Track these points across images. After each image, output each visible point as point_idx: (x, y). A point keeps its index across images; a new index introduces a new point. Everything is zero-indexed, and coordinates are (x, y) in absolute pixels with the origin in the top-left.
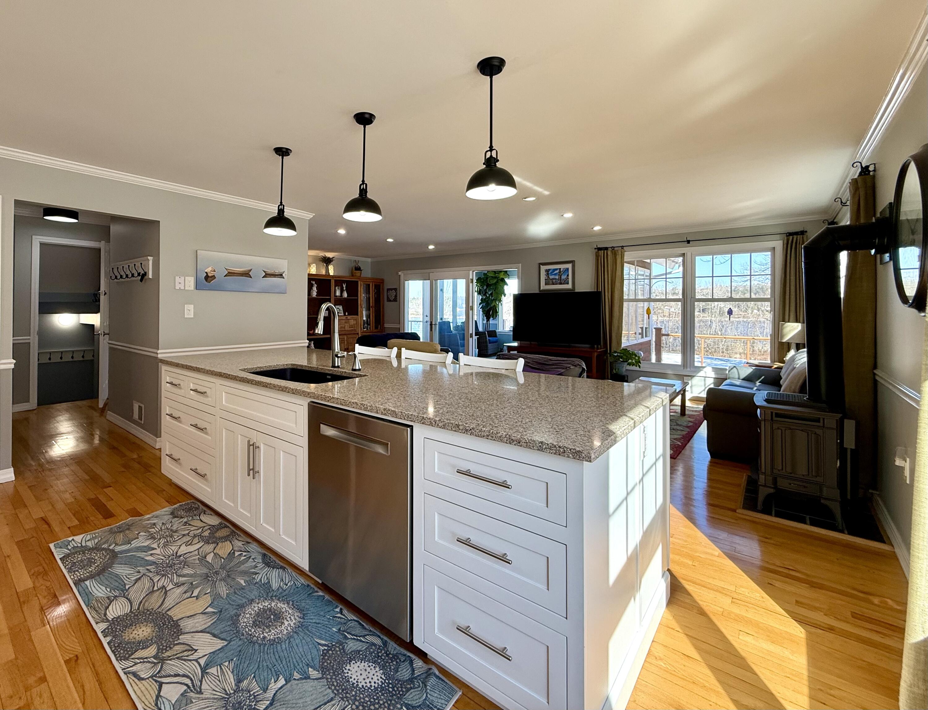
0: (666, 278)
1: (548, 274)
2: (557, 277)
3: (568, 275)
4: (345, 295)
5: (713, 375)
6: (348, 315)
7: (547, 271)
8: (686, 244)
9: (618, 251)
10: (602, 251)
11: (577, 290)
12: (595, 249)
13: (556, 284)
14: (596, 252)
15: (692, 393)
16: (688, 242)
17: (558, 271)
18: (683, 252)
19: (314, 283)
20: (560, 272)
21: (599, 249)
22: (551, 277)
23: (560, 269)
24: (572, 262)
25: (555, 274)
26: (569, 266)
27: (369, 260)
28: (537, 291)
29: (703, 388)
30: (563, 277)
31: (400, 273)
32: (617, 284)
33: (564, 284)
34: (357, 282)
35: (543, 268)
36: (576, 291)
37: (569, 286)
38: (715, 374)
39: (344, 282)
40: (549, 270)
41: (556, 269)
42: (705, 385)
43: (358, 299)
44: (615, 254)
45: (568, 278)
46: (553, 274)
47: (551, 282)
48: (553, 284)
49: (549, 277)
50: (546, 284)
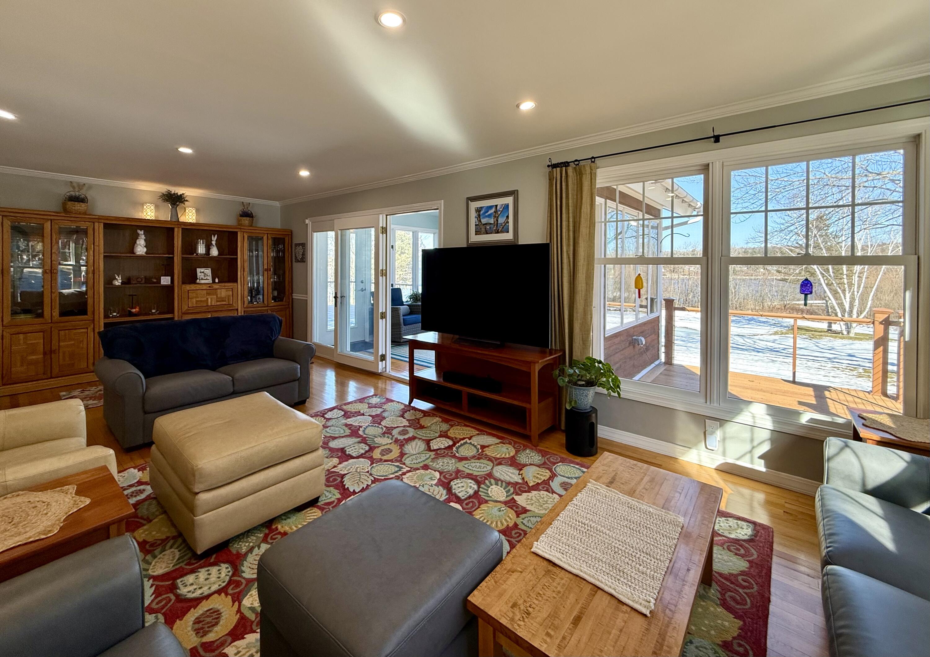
0: (672, 218)
1: (479, 216)
2: (492, 221)
3: (508, 217)
4: (214, 252)
5: (768, 423)
6: (219, 282)
7: (478, 210)
8: (710, 143)
9: (584, 166)
10: (558, 169)
11: (522, 242)
12: (548, 166)
13: (491, 233)
14: (550, 172)
15: (724, 454)
16: (717, 139)
17: (493, 210)
18: (706, 162)
19: (142, 232)
20: (496, 212)
21: (554, 166)
22: (484, 221)
23: (496, 206)
24: (513, 193)
25: (489, 216)
26: (509, 200)
27: (277, 204)
28: (465, 246)
29: (748, 447)
30: (501, 220)
31: (307, 221)
32: (584, 230)
33: (502, 232)
34: (237, 233)
35: (474, 205)
36: (520, 243)
37: (508, 236)
38: (774, 422)
39: (214, 232)
40: (481, 208)
41: (491, 207)
42: (752, 440)
43: (237, 258)
44: (580, 174)
45: (508, 222)
46: (486, 216)
47: (483, 229)
48: (487, 233)
49: (480, 221)
50: (477, 233)
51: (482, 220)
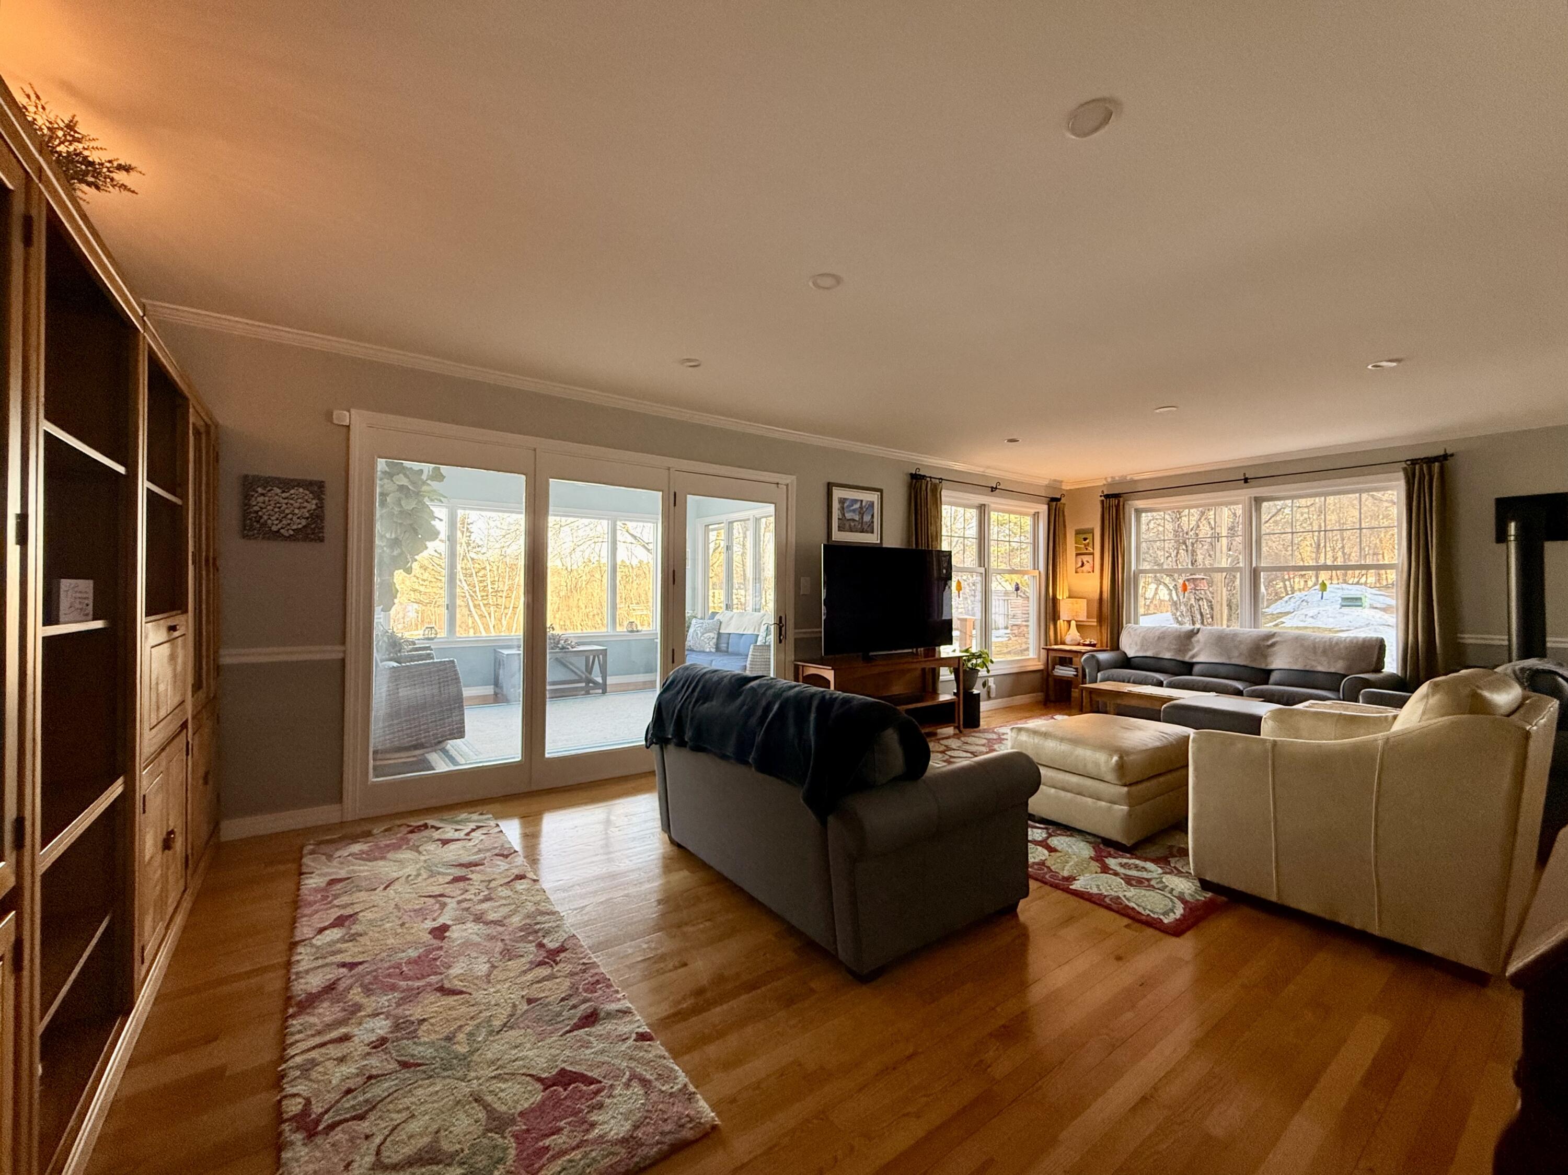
1: (843, 508)
2: (857, 518)
3: (873, 516)
7: (842, 501)
11: (884, 546)
12: (912, 474)
13: (856, 532)
17: (857, 506)
20: (861, 507)
22: (848, 516)
23: (862, 501)
25: (854, 511)
28: (827, 541)
30: (867, 518)
33: (867, 532)
35: (836, 494)
37: (875, 538)
40: (845, 499)
41: (856, 501)
45: (873, 522)
46: (851, 511)
47: (847, 525)
48: (851, 531)
49: (844, 515)
50: (841, 529)
51: (846, 515)
